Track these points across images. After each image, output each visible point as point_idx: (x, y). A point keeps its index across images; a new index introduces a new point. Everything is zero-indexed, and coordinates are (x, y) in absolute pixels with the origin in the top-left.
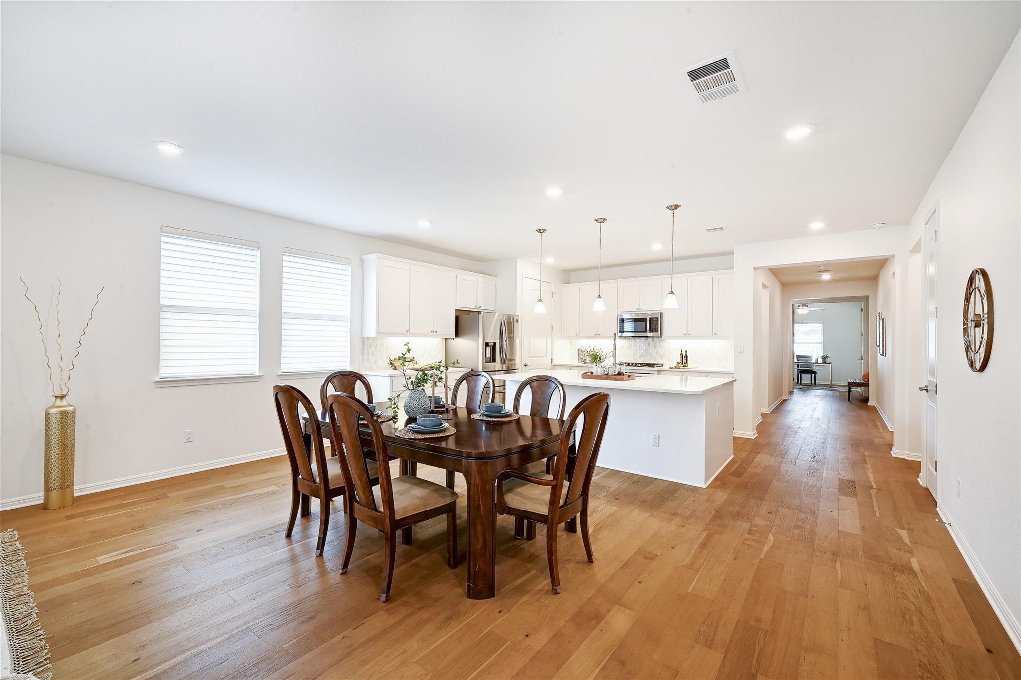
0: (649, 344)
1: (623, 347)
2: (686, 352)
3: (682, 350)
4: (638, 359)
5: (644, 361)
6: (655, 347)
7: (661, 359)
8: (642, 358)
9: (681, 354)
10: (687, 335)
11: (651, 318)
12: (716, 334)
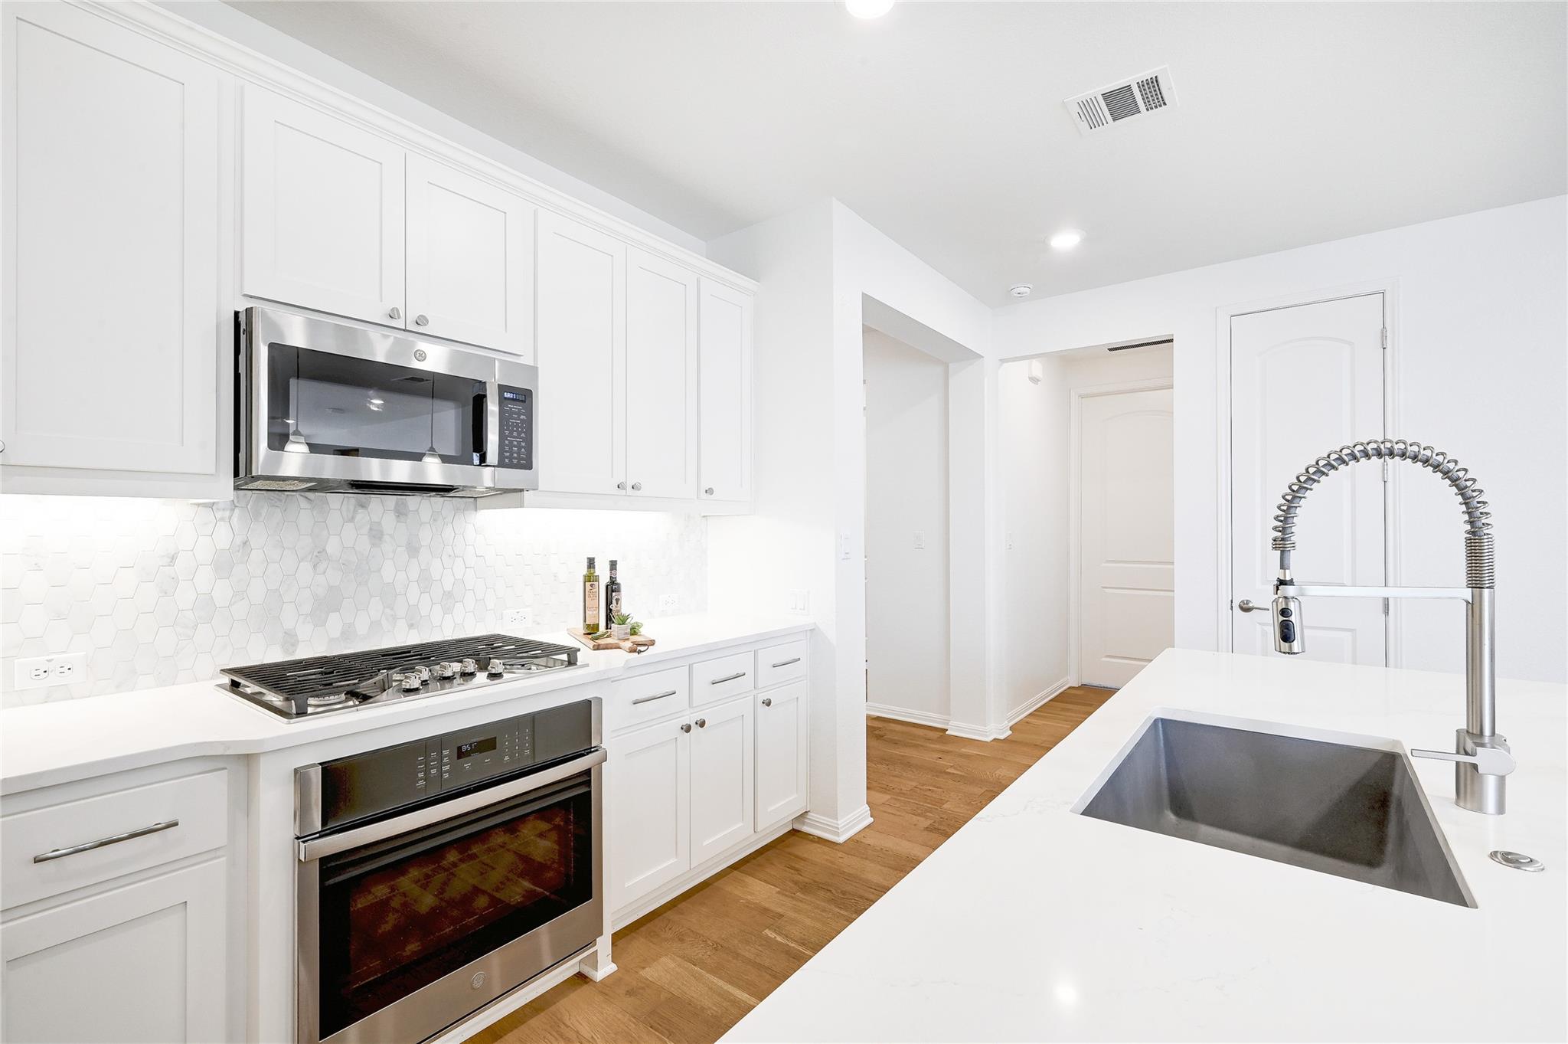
0: (376, 535)
1: (174, 560)
2: (613, 565)
3: (591, 563)
6: (413, 550)
7: (447, 611)
9: (590, 579)
10: (627, 490)
11: (502, 389)
12: (709, 491)
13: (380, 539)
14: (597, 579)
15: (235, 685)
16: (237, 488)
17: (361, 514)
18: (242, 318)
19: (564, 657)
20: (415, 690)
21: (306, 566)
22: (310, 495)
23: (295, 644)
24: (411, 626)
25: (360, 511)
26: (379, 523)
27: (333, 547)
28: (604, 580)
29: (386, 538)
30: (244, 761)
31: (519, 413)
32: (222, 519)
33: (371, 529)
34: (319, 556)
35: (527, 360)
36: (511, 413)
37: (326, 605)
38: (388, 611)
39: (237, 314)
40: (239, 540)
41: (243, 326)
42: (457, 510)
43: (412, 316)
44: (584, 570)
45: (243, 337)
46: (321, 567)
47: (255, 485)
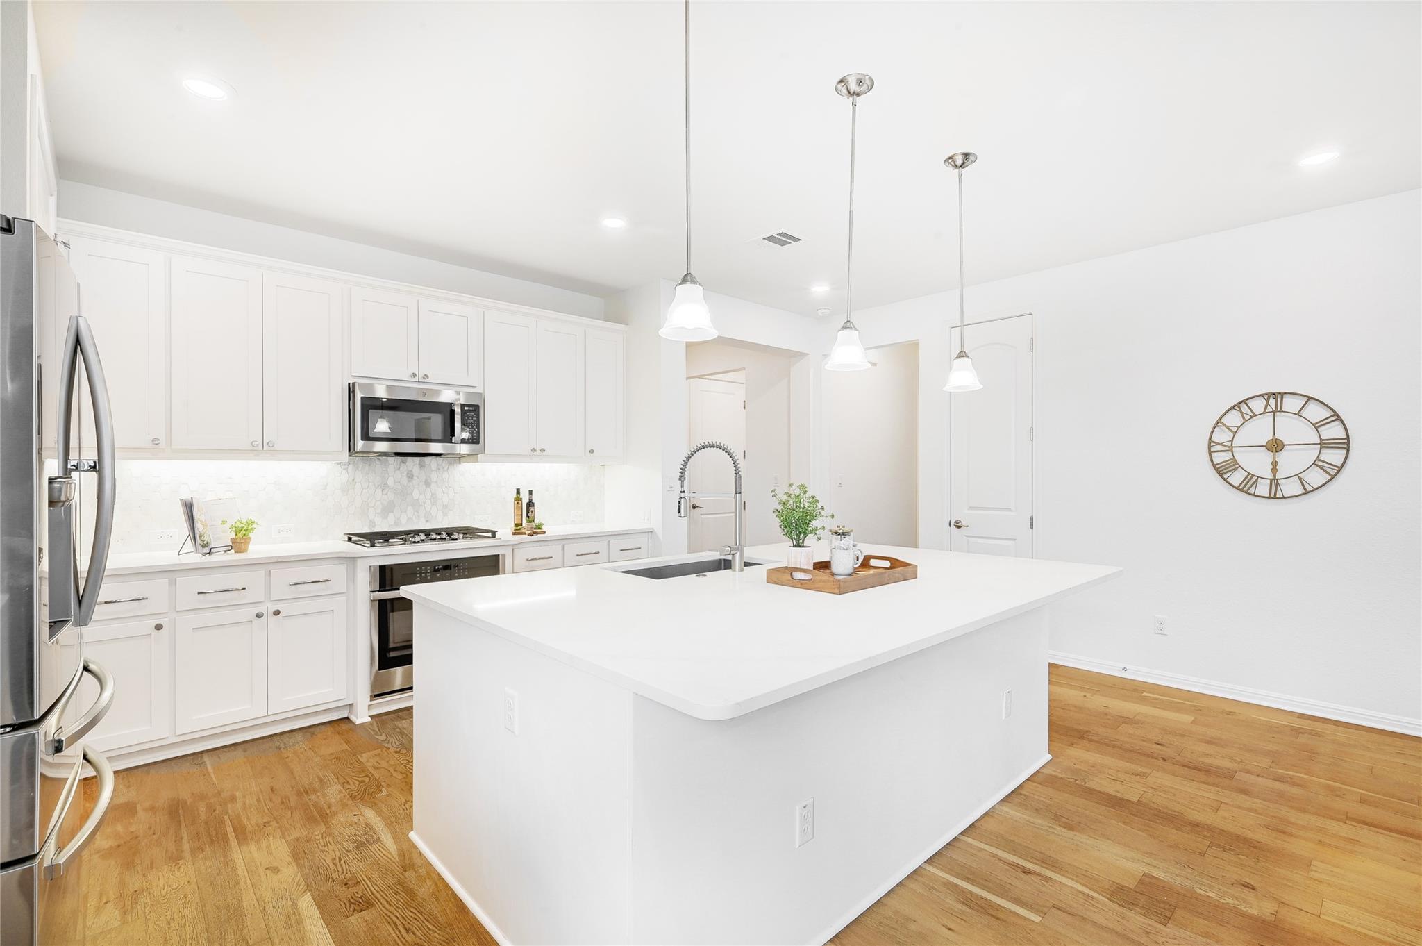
0: (410, 476)
1: (325, 487)
2: (531, 492)
3: (518, 491)
4: (378, 520)
5: (396, 524)
6: (428, 484)
7: (445, 514)
8: (391, 515)
9: (518, 500)
10: (537, 453)
11: (463, 406)
12: (592, 451)
13: (412, 478)
14: (521, 500)
15: (350, 539)
16: (350, 456)
17: (403, 467)
18: (351, 385)
19: (490, 534)
20: (418, 542)
21: (379, 491)
22: (380, 458)
23: (374, 527)
24: (427, 521)
25: (402, 464)
26: (411, 471)
27: (390, 482)
28: (525, 500)
29: (415, 478)
30: (351, 560)
31: (473, 416)
32: (345, 469)
33: (408, 474)
34: (384, 486)
35: (479, 390)
36: (468, 417)
37: (388, 509)
38: (416, 513)
39: (349, 384)
40: (352, 478)
41: (351, 390)
42: (450, 464)
43: (421, 375)
44: (515, 496)
45: (351, 394)
46: (385, 492)
47: (357, 455)
